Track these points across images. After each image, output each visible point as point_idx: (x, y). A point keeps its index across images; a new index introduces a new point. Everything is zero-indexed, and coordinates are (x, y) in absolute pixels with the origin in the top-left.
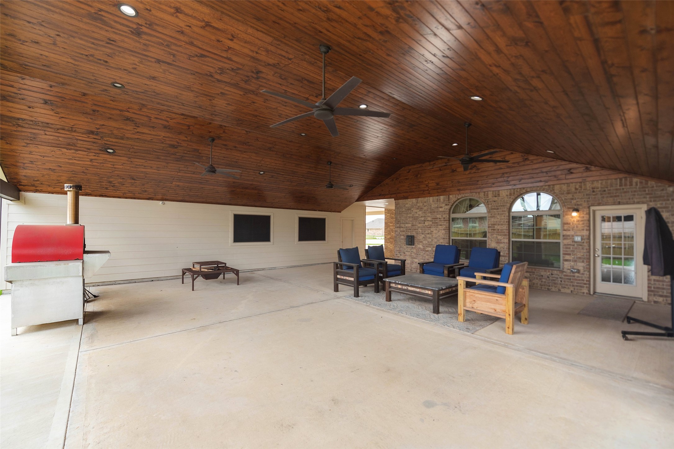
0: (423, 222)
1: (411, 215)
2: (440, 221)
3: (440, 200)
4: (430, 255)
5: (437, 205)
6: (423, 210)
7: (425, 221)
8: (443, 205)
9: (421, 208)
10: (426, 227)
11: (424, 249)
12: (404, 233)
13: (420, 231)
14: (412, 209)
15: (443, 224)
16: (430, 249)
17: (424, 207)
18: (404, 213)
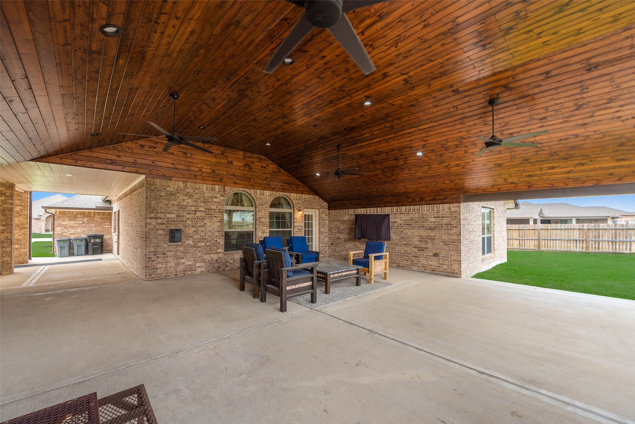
0: (194, 213)
1: (176, 203)
2: (215, 212)
3: (215, 189)
4: (203, 251)
5: (211, 194)
6: (194, 198)
7: (196, 211)
8: (218, 195)
9: (191, 196)
10: (198, 219)
11: (195, 244)
12: (163, 227)
13: (190, 223)
14: (178, 195)
15: (218, 215)
16: (203, 244)
17: (195, 194)
18: (164, 199)
